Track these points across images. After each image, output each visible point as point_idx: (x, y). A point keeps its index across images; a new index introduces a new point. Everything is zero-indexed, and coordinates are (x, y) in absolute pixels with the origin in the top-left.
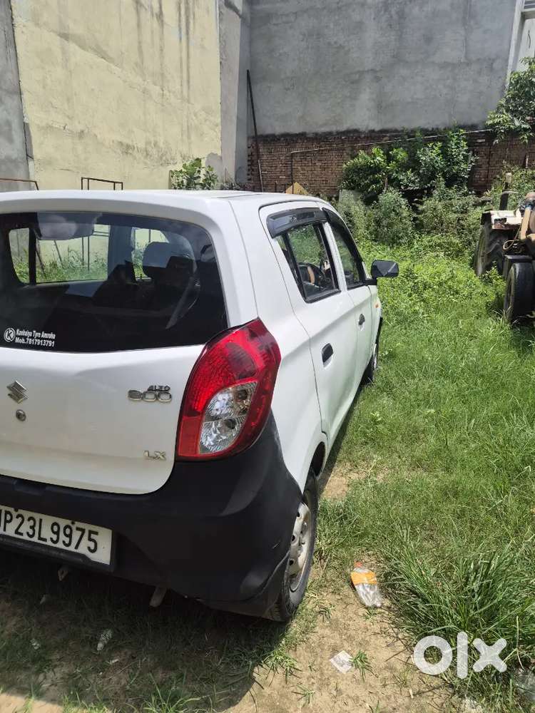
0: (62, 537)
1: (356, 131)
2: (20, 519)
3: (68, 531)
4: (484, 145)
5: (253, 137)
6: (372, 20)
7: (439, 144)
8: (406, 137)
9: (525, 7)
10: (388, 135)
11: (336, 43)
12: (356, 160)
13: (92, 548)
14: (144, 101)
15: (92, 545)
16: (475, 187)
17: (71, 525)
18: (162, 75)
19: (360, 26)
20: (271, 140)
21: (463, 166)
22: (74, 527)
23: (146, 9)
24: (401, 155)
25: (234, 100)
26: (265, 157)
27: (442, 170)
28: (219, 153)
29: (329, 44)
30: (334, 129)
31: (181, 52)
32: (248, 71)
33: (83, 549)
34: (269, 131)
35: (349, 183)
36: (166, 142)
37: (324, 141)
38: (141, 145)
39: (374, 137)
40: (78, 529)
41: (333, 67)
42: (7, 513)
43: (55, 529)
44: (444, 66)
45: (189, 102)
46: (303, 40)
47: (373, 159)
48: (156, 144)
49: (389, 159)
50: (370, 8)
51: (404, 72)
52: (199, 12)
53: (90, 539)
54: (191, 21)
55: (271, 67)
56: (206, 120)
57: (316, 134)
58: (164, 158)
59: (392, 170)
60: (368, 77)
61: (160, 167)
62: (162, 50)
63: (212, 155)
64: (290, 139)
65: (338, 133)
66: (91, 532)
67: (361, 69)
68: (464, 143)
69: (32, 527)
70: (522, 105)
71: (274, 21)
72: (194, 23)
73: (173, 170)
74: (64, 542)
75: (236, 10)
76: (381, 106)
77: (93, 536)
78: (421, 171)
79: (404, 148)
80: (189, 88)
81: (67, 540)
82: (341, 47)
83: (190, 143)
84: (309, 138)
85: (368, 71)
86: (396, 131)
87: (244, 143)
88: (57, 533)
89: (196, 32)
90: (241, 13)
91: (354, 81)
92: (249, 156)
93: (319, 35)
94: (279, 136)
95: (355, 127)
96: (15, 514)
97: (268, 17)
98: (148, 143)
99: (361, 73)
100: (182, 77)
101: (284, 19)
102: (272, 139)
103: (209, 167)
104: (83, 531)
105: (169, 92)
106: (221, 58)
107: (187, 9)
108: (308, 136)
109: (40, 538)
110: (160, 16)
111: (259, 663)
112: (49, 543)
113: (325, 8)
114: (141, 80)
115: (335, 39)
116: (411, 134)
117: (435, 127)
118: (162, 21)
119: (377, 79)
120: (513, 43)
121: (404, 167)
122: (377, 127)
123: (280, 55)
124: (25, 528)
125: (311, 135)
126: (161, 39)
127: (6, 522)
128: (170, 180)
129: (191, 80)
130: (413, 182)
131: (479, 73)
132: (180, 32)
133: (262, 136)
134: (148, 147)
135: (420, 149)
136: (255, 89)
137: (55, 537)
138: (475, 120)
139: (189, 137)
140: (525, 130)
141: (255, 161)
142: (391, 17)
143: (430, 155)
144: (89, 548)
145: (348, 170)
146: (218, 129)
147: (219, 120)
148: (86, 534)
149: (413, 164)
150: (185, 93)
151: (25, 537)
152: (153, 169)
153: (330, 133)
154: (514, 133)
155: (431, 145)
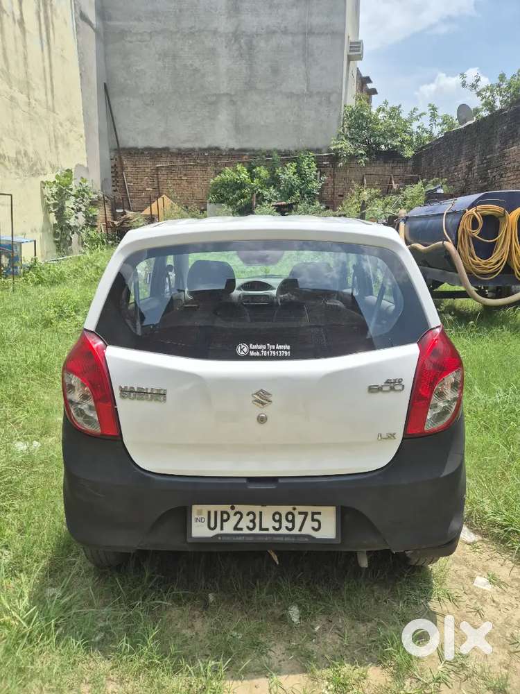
0: (285, 523)
1: (217, 149)
2: (238, 516)
3: (290, 517)
4: (329, 167)
5: (115, 150)
6: (224, 48)
7: (295, 164)
8: (264, 156)
9: (350, 51)
10: (247, 154)
11: (191, 65)
12: (223, 175)
13: (316, 527)
14: (12, 108)
15: (316, 525)
16: (326, 203)
17: (292, 511)
18: (28, 83)
19: (213, 52)
20: (135, 153)
21: (315, 184)
22: (296, 513)
23: (8, 15)
24: (263, 172)
25: (94, 111)
26: (129, 170)
27: (299, 187)
28: (86, 165)
29: (185, 65)
30: (197, 145)
31: (43, 61)
32: (105, 84)
33: (307, 530)
34: (131, 144)
35: (218, 196)
36: (36, 153)
37: (187, 157)
38: (12, 154)
39: (235, 156)
40: (300, 513)
41: (191, 88)
42: (223, 513)
43: (277, 518)
44: (290, 95)
45: (54, 112)
46: (159, 59)
47: (239, 176)
48: (26, 154)
49: (253, 176)
50: (220, 36)
51: (256, 97)
52: (57, 22)
53: (313, 520)
54: (51, 31)
55: (129, 82)
56: (71, 131)
57: (179, 149)
58: (35, 169)
59: (256, 186)
60: (225, 100)
61: (33, 178)
62: (25, 58)
63: (78, 166)
64: (154, 153)
65: (201, 149)
66: (313, 514)
67: (218, 92)
68: (314, 165)
69: (253, 521)
70: (357, 134)
71: (129, 39)
72: (54, 34)
73: (44, 181)
74: (287, 528)
75: (90, 23)
76: (238, 127)
77: (316, 517)
78: (281, 188)
79: (266, 166)
80: (53, 97)
81: (290, 525)
82: (196, 70)
83: (58, 154)
84: (173, 153)
85: (224, 94)
86: (253, 150)
87: (107, 155)
88: (280, 521)
89: (56, 43)
90: (95, 26)
91: (212, 102)
92: (112, 167)
93: (175, 57)
94: (142, 149)
95: (216, 145)
96: (232, 513)
97: (123, 33)
98: (18, 153)
99: (218, 96)
100: (46, 87)
101: (139, 37)
102: (133, 152)
103: (82, 178)
104: (306, 514)
105: (35, 100)
106: (80, 69)
107: (46, 18)
108: (171, 151)
109: (261, 529)
110: (21, 22)
111: (429, 599)
112: (272, 531)
113: (178, 32)
114: (7, 86)
115: (191, 62)
116: (269, 154)
117: (287, 149)
118: (24, 28)
119: (233, 103)
120: (344, 80)
121: (267, 184)
122: (237, 147)
123: (137, 71)
124: (245, 523)
125: (174, 150)
126: (25, 47)
127: (223, 521)
128: (42, 192)
129: (55, 90)
130: (276, 197)
131: (320, 104)
132: (42, 42)
133: (124, 149)
134: (19, 156)
135: (278, 168)
136: (114, 102)
137: (277, 525)
138: (319, 144)
139: (57, 147)
140: (362, 155)
141: (120, 173)
142: (241, 47)
143: (288, 174)
144: (313, 528)
145: (216, 184)
146: (83, 140)
147: (83, 132)
148: (309, 517)
149: (274, 181)
150: (50, 103)
151: (246, 531)
152: (25, 180)
153: (193, 150)
154: (352, 157)
155: (288, 165)
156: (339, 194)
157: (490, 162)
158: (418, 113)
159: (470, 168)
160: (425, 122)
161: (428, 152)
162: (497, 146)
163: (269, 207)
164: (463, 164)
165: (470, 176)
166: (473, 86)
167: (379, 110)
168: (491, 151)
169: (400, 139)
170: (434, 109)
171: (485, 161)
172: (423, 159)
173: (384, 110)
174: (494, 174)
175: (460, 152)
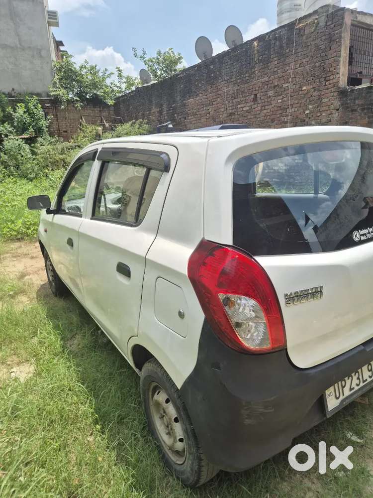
7: (23, 105)
9: (49, 18)
21: (43, 122)
27: (30, 124)
43: (370, 368)
44: (5, 46)
68: (39, 106)
69: (358, 378)
78: (15, 124)
112: (368, 381)
120: (49, 40)
124: (355, 382)
127: (343, 387)
131: (33, 56)
135: (8, 107)
138: (39, 90)
140: (77, 101)
143: (19, 112)
151: (356, 388)
154: (70, 102)
155: (19, 105)
156: (64, 130)
157: (174, 109)
158: (108, 73)
159: (160, 112)
160: (114, 79)
161: (124, 101)
162: (178, 98)
163: (17, 140)
164: (155, 110)
165: (162, 118)
166: (141, 57)
167: (81, 67)
168: (174, 102)
169: (102, 91)
170: (120, 71)
171: (171, 108)
172: (121, 106)
173: (85, 67)
174: (180, 117)
175: (150, 102)
